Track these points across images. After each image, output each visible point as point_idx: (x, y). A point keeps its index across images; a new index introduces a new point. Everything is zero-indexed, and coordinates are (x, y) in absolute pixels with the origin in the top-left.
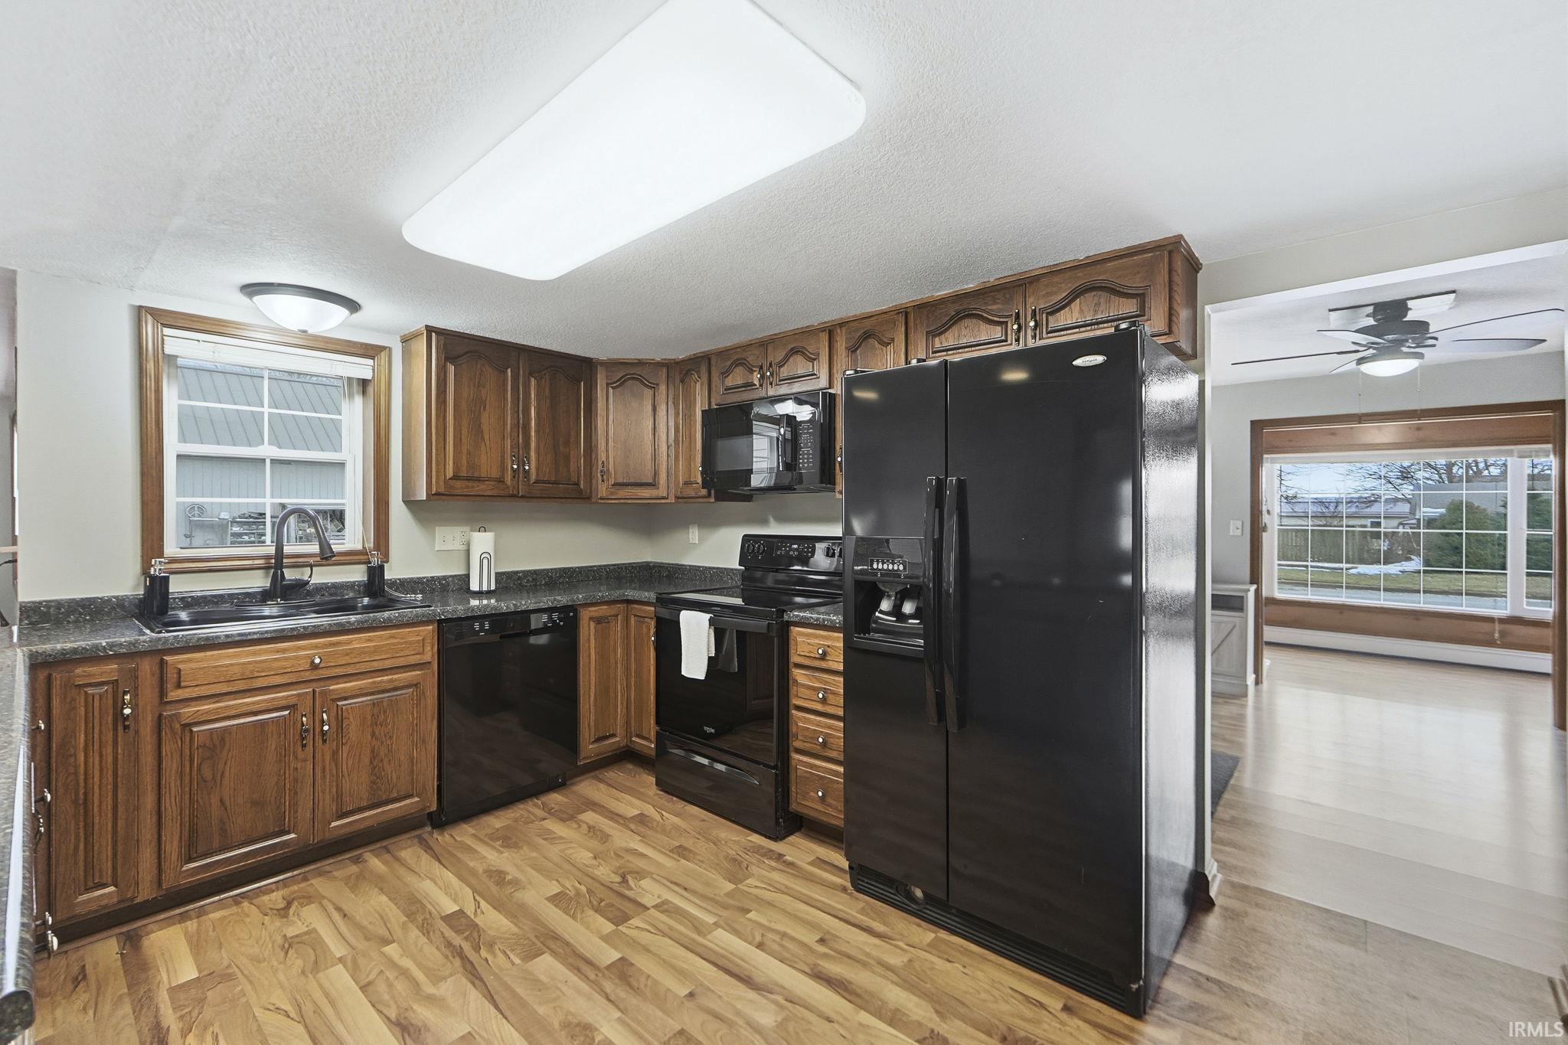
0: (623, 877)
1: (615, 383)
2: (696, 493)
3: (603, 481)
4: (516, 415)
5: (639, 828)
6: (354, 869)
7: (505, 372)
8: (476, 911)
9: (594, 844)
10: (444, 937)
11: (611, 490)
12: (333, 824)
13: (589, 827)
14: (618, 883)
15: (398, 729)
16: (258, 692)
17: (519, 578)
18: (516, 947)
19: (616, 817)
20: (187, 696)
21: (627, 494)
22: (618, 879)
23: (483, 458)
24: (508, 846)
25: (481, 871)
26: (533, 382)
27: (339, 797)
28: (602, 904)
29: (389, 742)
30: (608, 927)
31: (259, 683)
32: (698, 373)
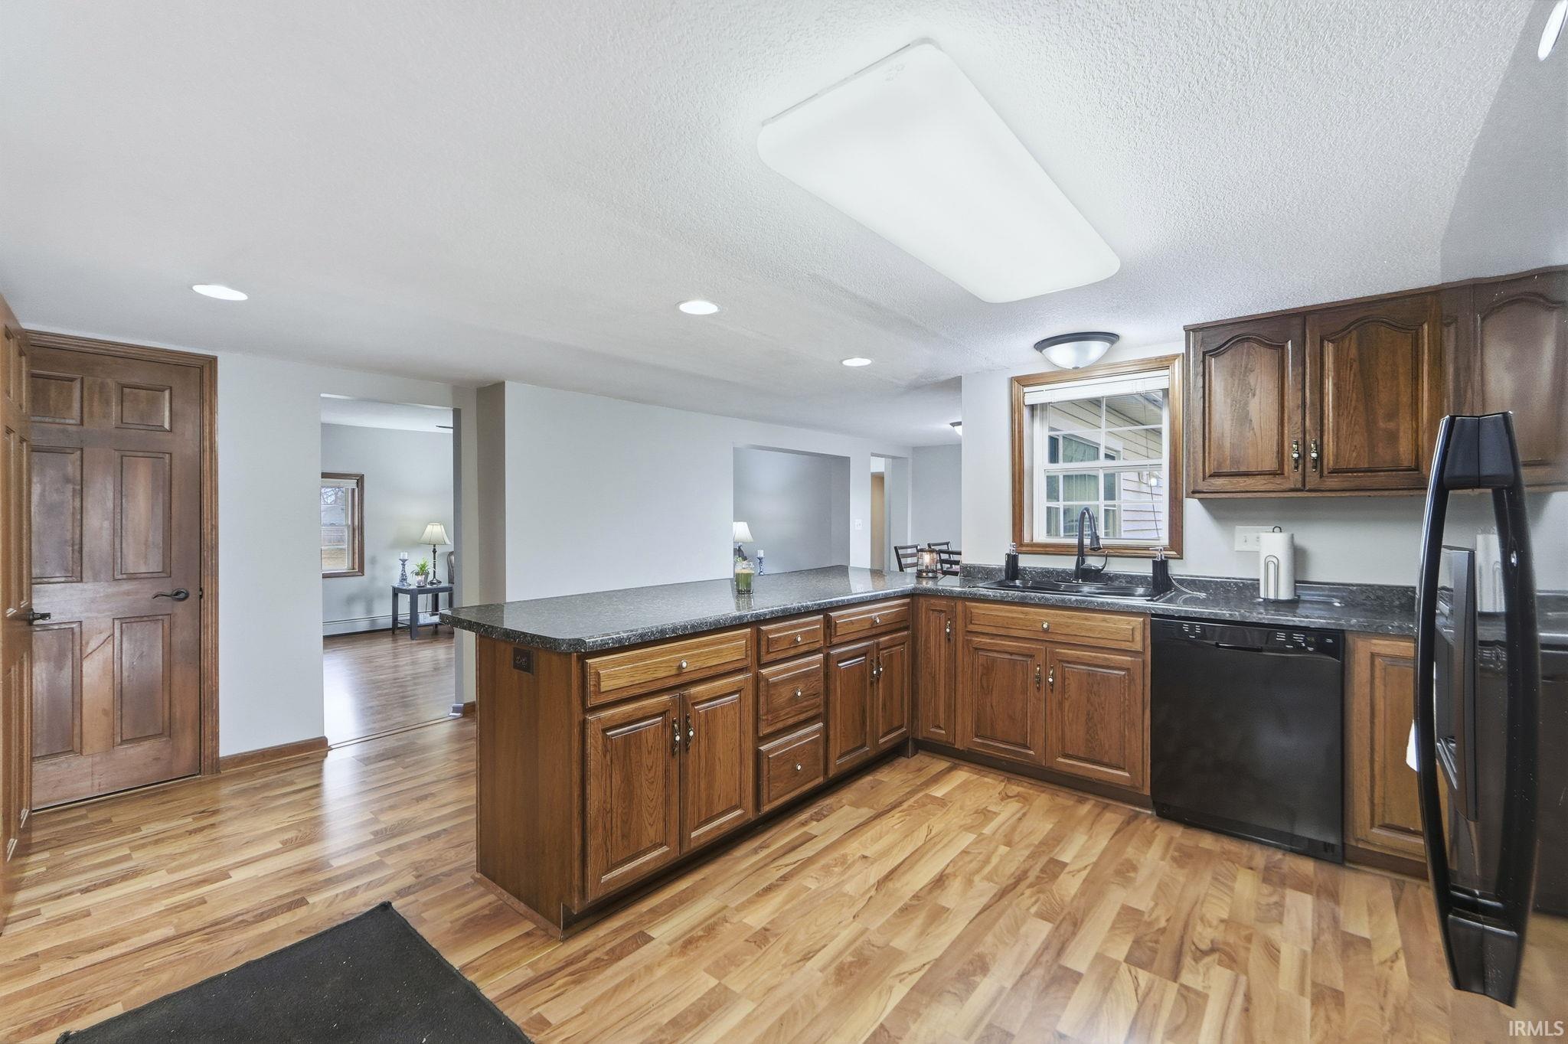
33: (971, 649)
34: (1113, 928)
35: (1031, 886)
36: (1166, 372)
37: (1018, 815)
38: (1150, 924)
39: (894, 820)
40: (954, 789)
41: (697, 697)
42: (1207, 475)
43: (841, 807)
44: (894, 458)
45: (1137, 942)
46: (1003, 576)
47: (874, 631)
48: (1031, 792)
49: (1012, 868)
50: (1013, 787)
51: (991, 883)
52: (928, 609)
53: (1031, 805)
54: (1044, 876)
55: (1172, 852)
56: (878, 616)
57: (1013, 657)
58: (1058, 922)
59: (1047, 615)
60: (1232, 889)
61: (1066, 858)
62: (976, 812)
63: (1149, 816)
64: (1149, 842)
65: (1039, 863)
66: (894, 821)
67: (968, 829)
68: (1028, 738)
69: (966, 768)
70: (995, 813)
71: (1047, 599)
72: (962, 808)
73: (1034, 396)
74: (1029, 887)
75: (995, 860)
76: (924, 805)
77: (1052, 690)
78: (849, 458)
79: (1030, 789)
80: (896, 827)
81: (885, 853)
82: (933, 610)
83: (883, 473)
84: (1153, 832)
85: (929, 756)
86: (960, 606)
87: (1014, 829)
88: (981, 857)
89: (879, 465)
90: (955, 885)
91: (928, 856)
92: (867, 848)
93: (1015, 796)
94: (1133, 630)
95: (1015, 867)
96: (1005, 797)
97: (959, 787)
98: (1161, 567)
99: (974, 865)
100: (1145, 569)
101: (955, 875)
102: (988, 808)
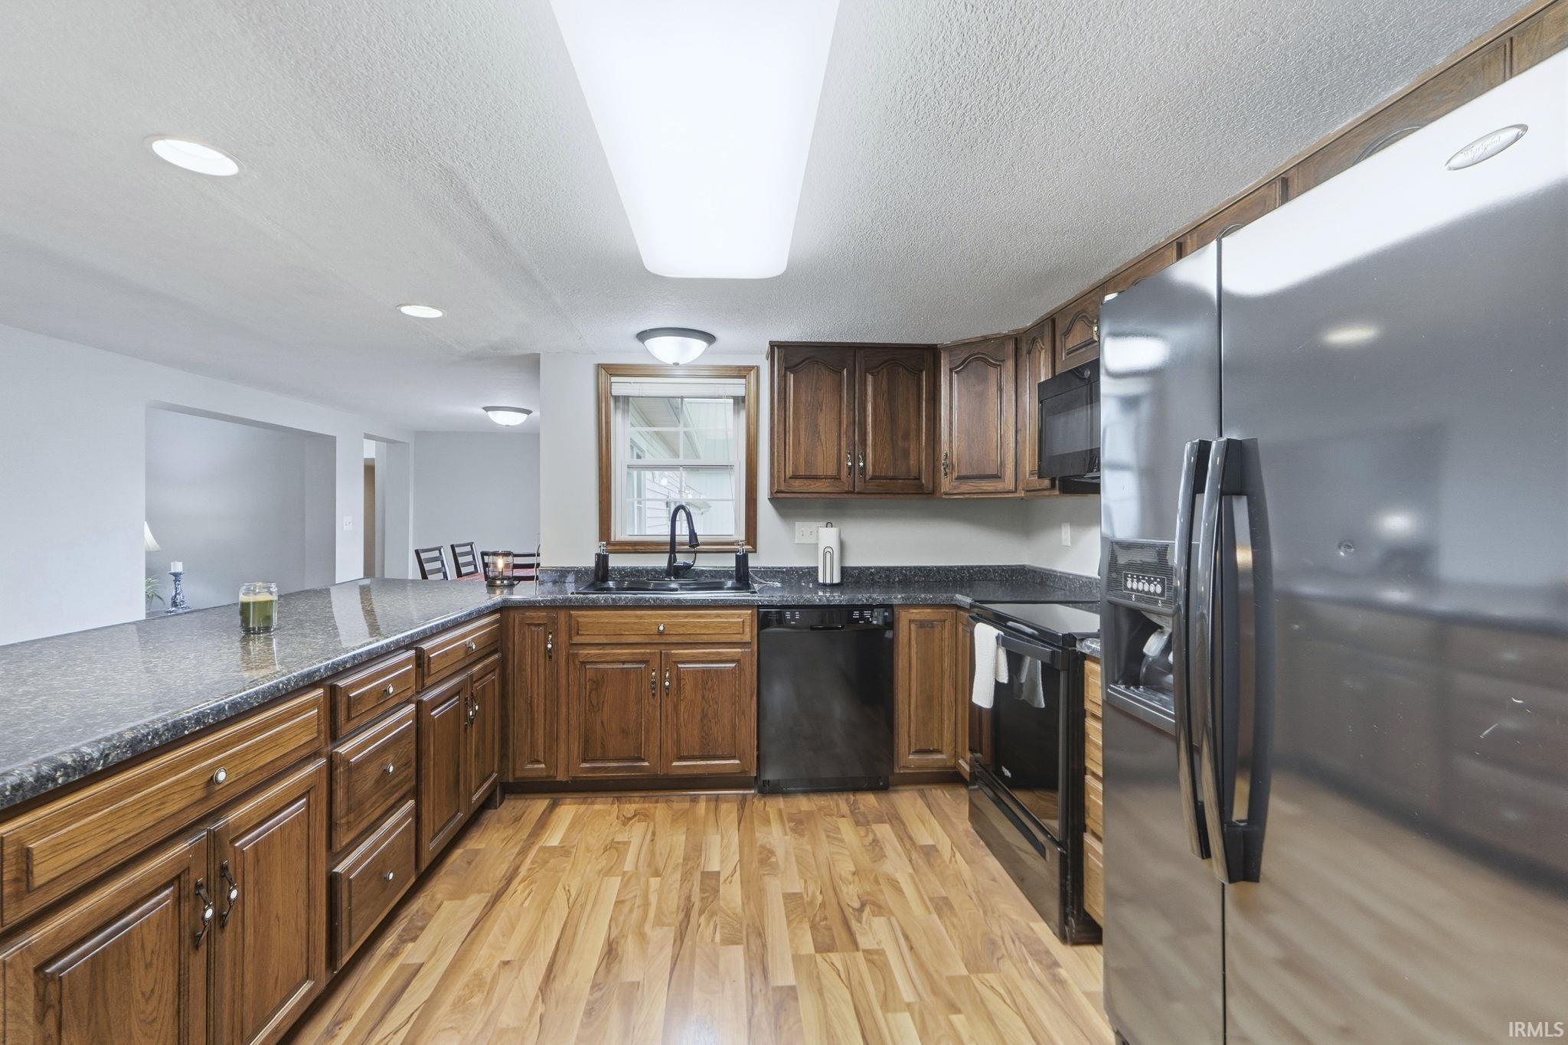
0: (863, 905)
1: (959, 366)
2: (1040, 485)
3: (946, 474)
4: (851, 413)
5: (919, 860)
6: (687, 805)
7: (840, 373)
8: (728, 878)
9: (865, 860)
10: (690, 890)
11: (956, 483)
12: (675, 764)
13: (874, 841)
14: (853, 909)
15: (722, 697)
16: (626, 646)
17: (872, 574)
18: (727, 926)
19: (906, 840)
20: (583, 641)
21: (973, 488)
22: (857, 905)
23: (820, 458)
24: (794, 830)
25: (759, 843)
26: (870, 378)
27: (678, 742)
28: (823, 923)
29: (715, 706)
30: (808, 947)
31: (624, 640)
32: (1042, 338)
33: (577, 663)
34: (789, 922)
35: (701, 912)
36: (743, 381)
37: (649, 837)
38: (811, 903)
39: (518, 894)
40: (568, 830)
41: (239, 826)
42: (788, 477)
43: (439, 907)
44: (389, 441)
45: (814, 927)
46: (591, 579)
47: (471, 659)
48: (647, 805)
49: (674, 900)
50: (627, 806)
51: (664, 928)
52: (521, 624)
53: (654, 820)
54: (707, 895)
55: (789, 825)
56: (473, 640)
57: (625, 666)
58: (745, 941)
59: (661, 616)
60: (842, 841)
61: (714, 866)
62: (606, 850)
63: (754, 796)
64: (767, 821)
65: (695, 883)
66: (519, 897)
67: (608, 872)
68: (643, 750)
69: (568, 801)
70: (625, 843)
71: (662, 600)
72: (588, 850)
73: (621, 386)
74: (700, 915)
75: (653, 899)
76: (546, 862)
77: (667, 694)
78: (336, 437)
79: (644, 802)
80: (526, 904)
81: (531, 943)
82: (529, 625)
83: (374, 459)
84: (764, 809)
85: (521, 799)
86: (562, 616)
87: (652, 853)
88: (638, 901)
89: (370, 450)
90: (629, 948)
91: (582, 925)
92: (505, 948)
93: (635, 816)
94: (743, 622)
95: (677, 897)
96: (626, 821)
97: (573, 825)
98: (742, 560)
99: (636, 914)
100: (729, 562)
101: (625, 937)
102: (616, 840)
